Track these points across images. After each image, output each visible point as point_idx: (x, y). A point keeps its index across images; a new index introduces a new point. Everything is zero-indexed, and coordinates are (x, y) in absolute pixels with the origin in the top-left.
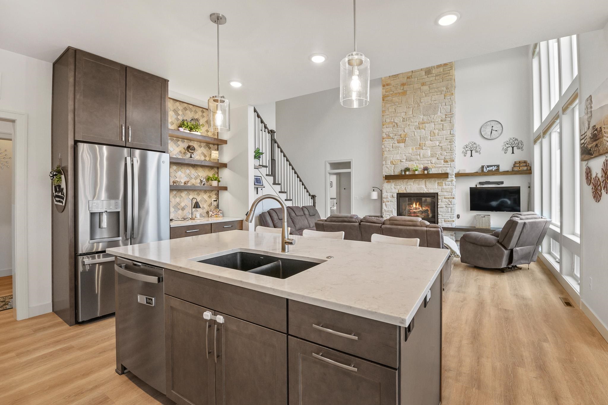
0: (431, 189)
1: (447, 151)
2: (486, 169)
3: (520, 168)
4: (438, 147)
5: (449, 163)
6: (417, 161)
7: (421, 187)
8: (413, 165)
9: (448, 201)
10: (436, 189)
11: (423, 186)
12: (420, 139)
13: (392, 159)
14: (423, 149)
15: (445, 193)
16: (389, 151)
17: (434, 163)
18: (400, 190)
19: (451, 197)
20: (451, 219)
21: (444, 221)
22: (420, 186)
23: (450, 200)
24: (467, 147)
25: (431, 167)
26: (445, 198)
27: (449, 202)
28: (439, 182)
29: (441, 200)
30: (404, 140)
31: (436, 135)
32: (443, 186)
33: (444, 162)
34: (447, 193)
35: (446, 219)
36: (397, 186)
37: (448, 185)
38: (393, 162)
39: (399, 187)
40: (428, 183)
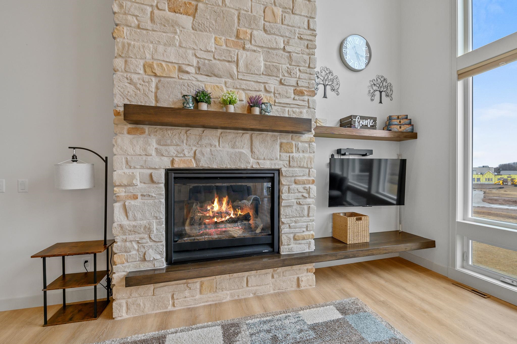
0: (264, 159)
1: (301, 68)
2: (359, 122)
3: (400, 127)
4: (282, 52)
5: (306, 98)
6: (230, 80)
7: (241, 153)
8: (217, 87)
9: (302, 190)
10: (277, 159)
11: (246, 151)
12: (239, 19)
13: (148, 56)
14: (248, 50)
15: (297, 169)
16: (138, 27)
17: (273, 91)
18: (176, 159)
19: (309, 180)
20: (307, 233)
21: (295, 239)
22: (237, 150)
23: (307, 186)
24: (318, 77)
25: (265, 101)
26: (295, 183)
27: (304, 191)
28: (284, 141)
29: (287, 187)
30: (193, 9)
31: (279, 21)
32: (292, 152)
33: (294, 94)
34: (300, 169)
35: (297, 234)
36: (167, 147)
37: (303, 152)
38: (155, 66)
39: (172, 150)
40: (258, 143)
